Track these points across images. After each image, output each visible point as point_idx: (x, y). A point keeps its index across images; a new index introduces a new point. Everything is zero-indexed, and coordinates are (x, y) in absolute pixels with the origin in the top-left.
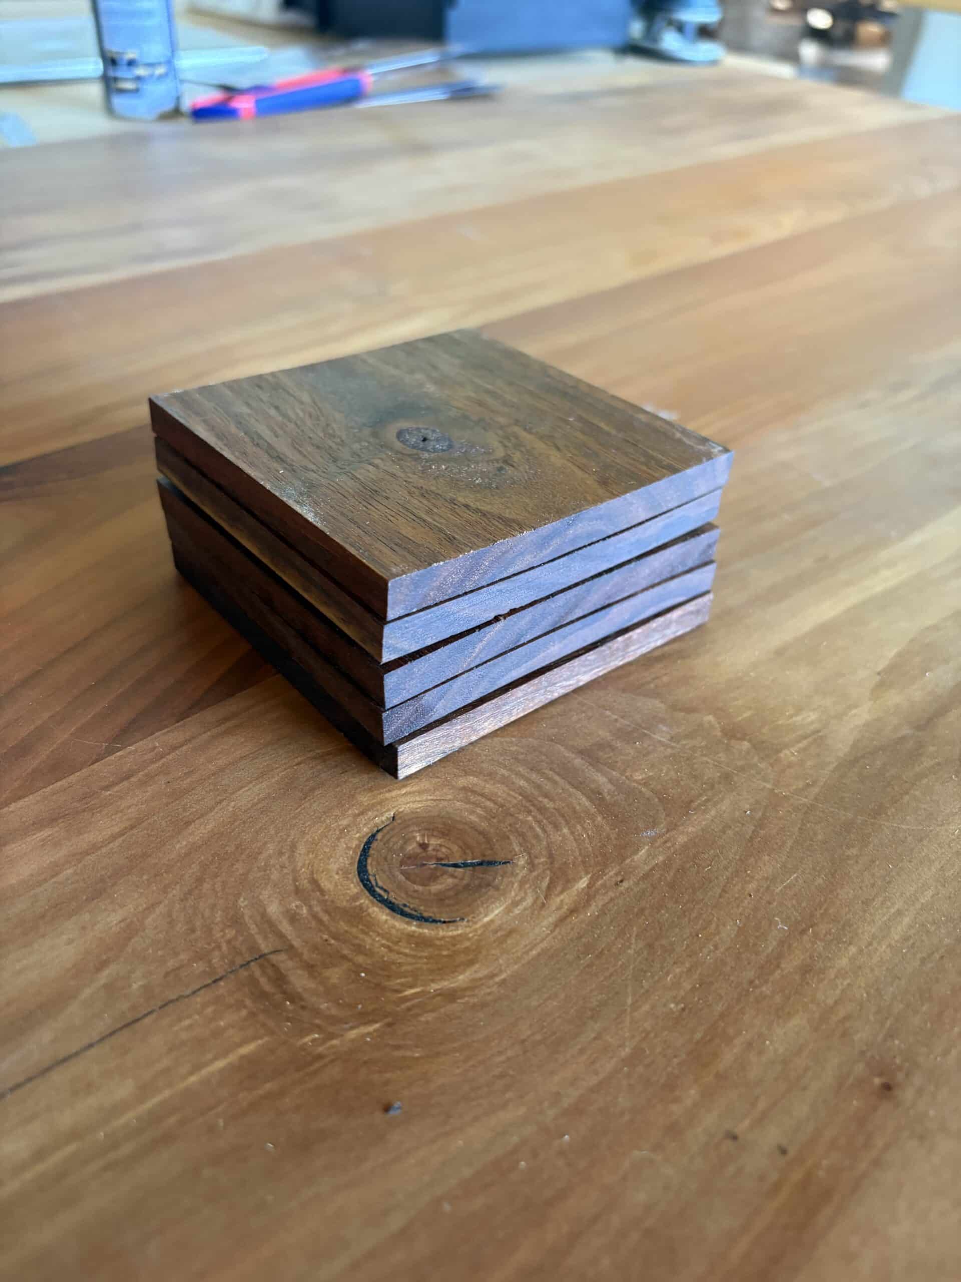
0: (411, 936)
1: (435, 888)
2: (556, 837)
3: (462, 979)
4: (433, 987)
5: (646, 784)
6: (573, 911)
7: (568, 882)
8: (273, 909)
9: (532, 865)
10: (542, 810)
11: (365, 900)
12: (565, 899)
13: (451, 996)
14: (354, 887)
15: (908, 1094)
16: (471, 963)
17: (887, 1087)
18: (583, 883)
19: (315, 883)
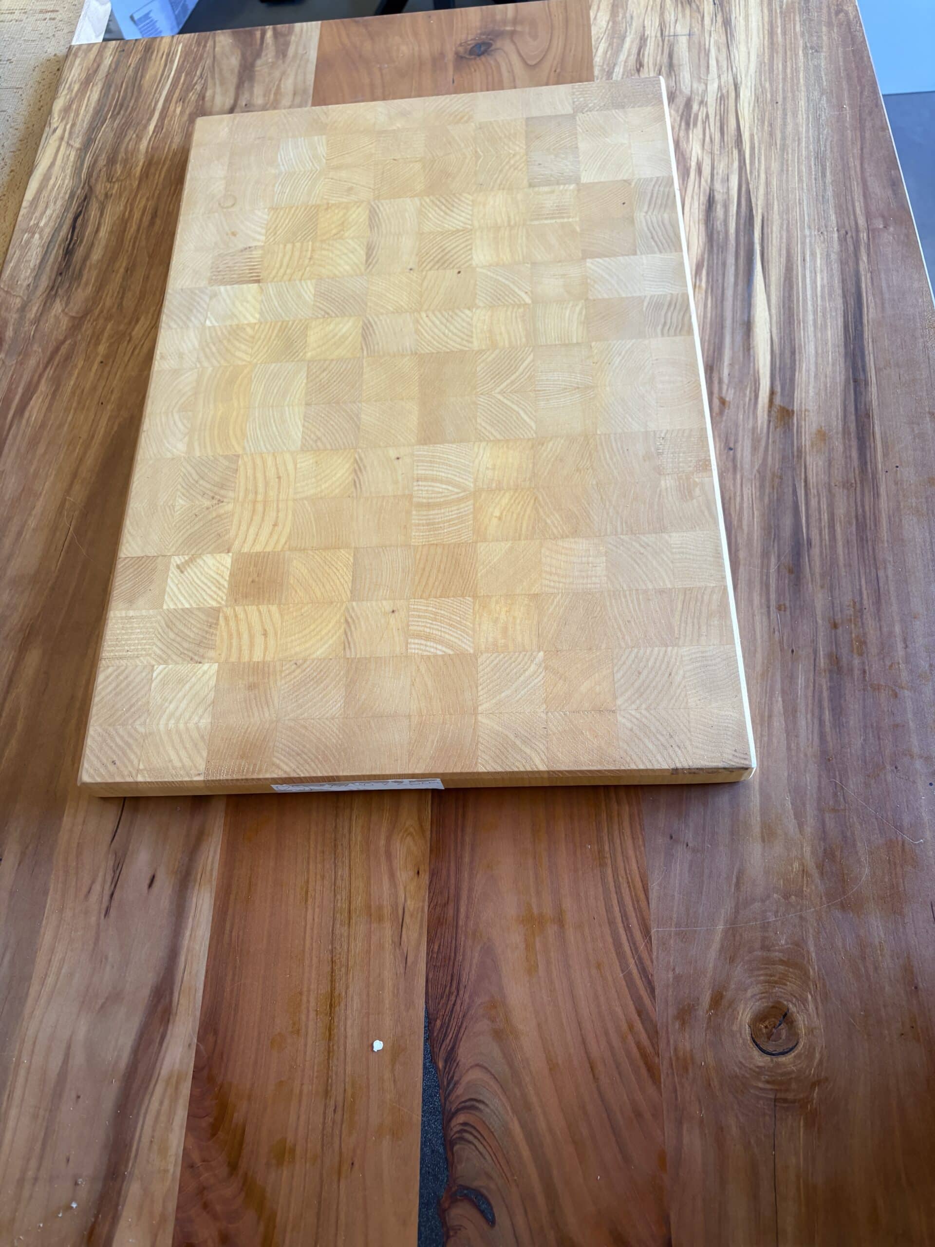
0: (795, 1057)
1: (784, 1037)
2: (789, 988)
3: (817, 1055)
4: (815, 1064)
5: (787, 943)
6: (817, 1008)
7: (806, 1000)
8: (761, 1085)
9: (795, 1005)
10: (776, 982)
11: (775, 1059)
12: (811, 1007)
13: (821, 1062)
14: (768, 1058)
15: (921, 985)
16: (814, 1049)
17: (916, 988)
18: (810, 997)
19: (758, 1067)
